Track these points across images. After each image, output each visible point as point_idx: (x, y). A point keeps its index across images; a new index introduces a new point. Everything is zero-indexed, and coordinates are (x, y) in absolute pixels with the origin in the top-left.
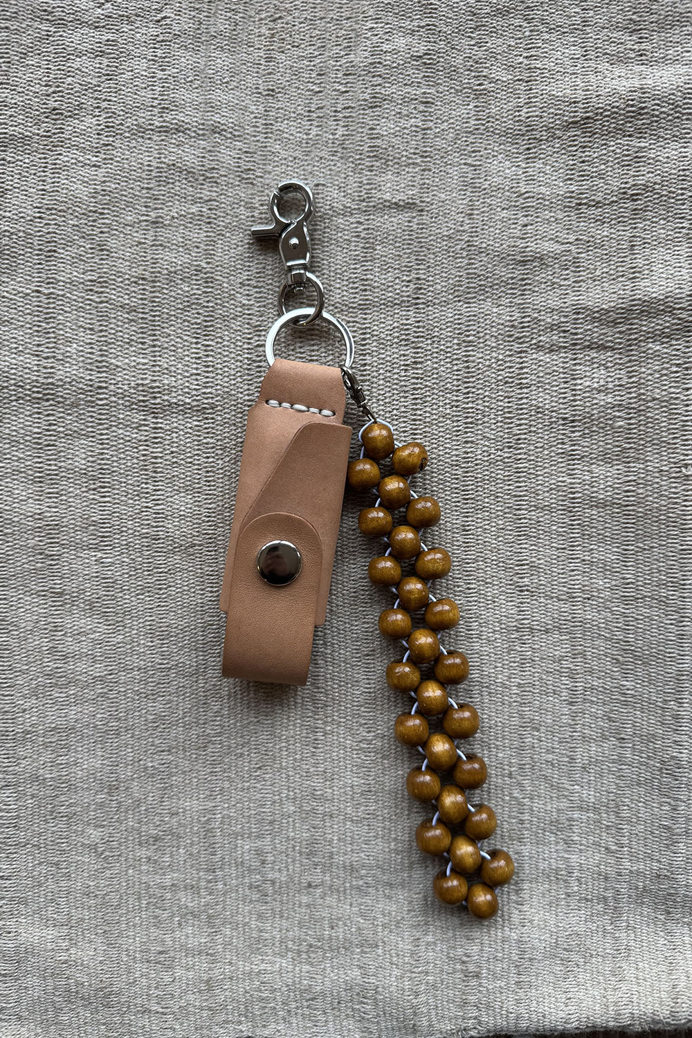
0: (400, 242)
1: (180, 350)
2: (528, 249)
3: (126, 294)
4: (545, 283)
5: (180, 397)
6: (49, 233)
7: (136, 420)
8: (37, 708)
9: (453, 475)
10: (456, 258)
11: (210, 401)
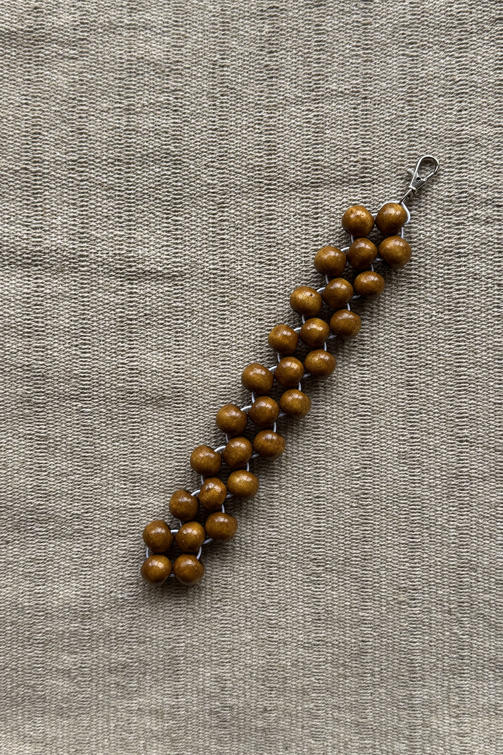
0: (347, 127)
2: (464, 132)
3: (104, 173)
4: (480, 162)
5: (152, 266)
6: (33, 118)
7: (114, 286)
9: (398, 334)
10: (398, 140)
11: (179, 269)
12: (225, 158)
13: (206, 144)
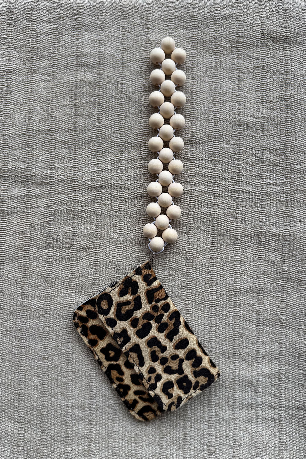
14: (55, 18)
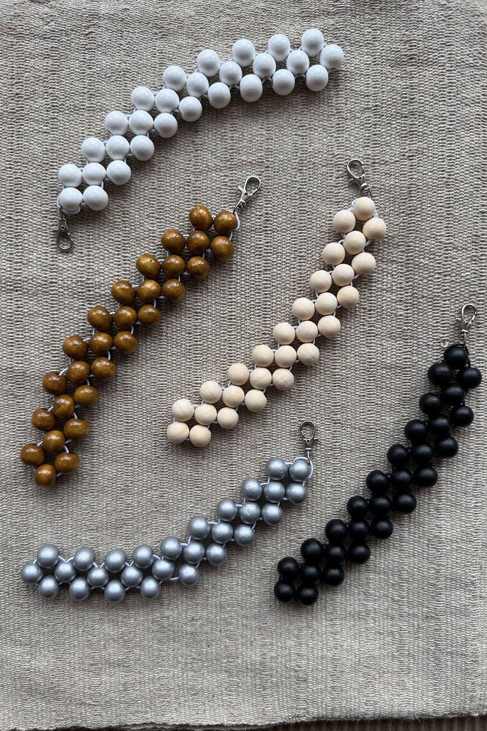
1: (106, 259)
6: (16, 178)
8: (6, 499)
10: (292, 200)
12: (162, 211)
13: (148, 199)
14: (54, 31)
